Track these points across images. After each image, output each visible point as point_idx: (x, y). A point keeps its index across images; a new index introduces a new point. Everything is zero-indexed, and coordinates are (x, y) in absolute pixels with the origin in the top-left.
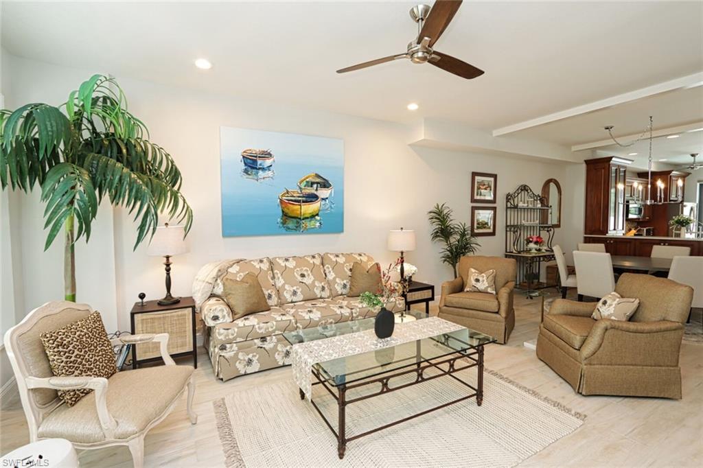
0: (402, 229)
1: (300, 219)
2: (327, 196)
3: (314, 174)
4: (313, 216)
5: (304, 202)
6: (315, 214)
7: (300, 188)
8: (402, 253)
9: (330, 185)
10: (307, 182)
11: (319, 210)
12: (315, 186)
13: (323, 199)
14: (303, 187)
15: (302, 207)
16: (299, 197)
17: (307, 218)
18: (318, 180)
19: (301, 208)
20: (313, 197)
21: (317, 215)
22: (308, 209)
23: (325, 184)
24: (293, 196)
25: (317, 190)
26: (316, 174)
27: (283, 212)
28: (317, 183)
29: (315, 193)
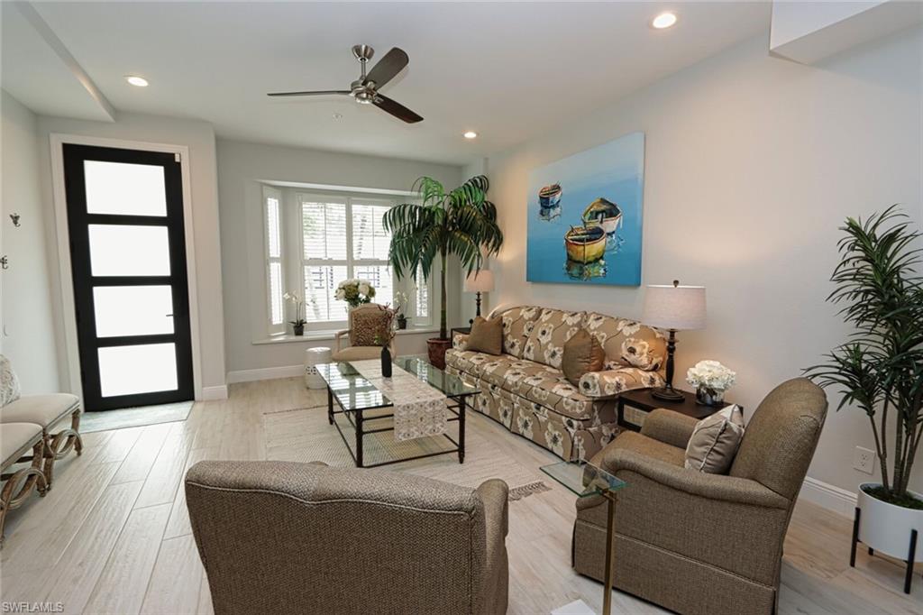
0: (676, 283)
1: (582, 263)
2: (614, 229)
3: (598, 200)
4: (597, 260)
5: (588, 240)
6: (599, 257)
7: (585, 223)
8: (672, 333)
9: (618, 212)
10: (591, 213)
11: (604, 251)
12: (600, 216)
13: (608, 234)
14: (587, 221)
15: (586, 247)
16: (583, 234)
17: (590, 262)
18: (604, 207)
19: (584, 250)
20: (597, 233)
21: (602, 258)
22: (593, 249)
23: (612, 212)
24: (577, 235)
25: (601, 222)
26: (602, 199)
27: (568, 254)
28: (603, 212)
29: (600, 226)
